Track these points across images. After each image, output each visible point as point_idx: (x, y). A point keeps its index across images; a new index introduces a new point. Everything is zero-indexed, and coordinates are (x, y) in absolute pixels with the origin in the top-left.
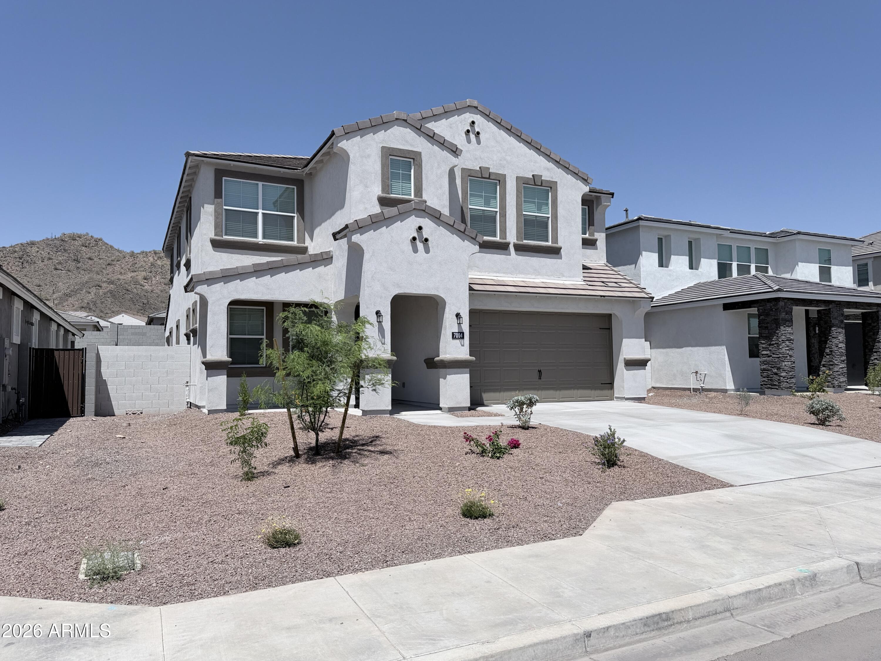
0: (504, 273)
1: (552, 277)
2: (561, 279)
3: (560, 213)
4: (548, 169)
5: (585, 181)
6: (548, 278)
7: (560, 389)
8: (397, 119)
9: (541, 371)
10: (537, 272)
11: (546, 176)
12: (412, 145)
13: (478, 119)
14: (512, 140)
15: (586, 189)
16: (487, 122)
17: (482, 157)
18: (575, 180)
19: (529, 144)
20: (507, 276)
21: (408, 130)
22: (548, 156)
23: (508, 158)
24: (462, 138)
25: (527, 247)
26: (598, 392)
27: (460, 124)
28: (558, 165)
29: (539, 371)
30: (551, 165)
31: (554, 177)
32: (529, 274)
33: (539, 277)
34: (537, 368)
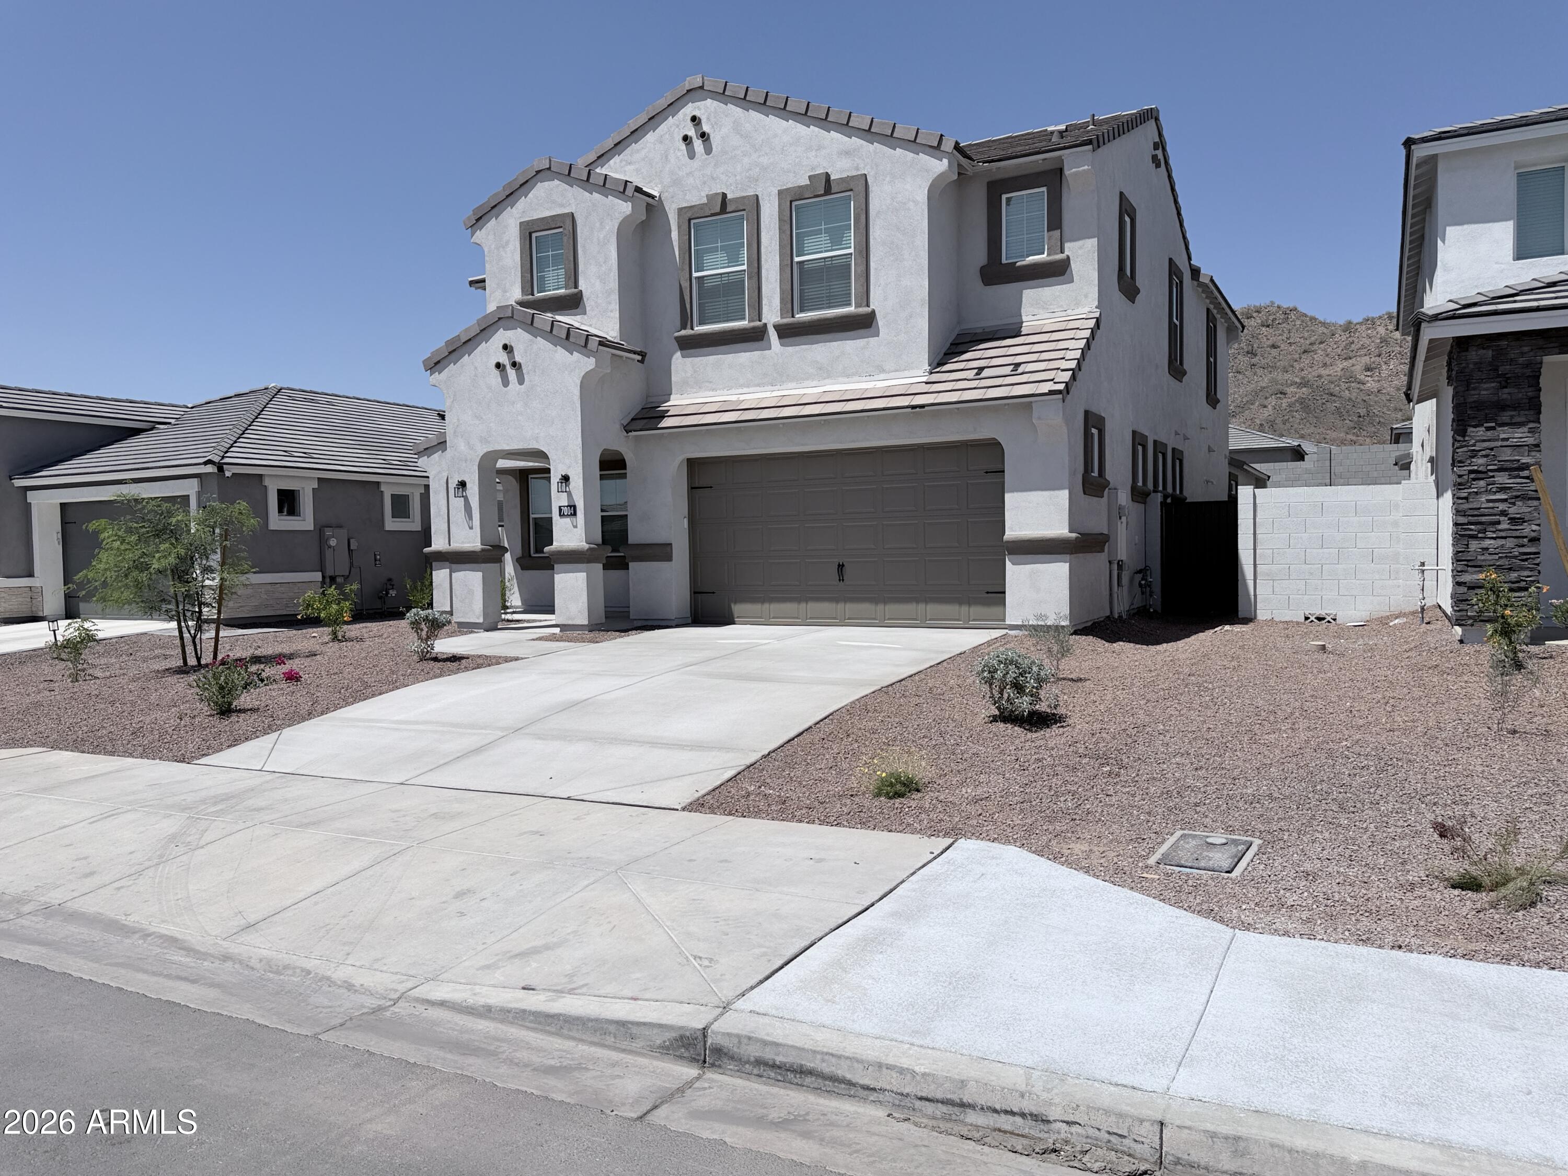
0: (758, 385)
1: (856, 378)
2: (876, 377)
3: (875, 239)
4: (847, 153)
5: (936, 149)
6: (846, 380)
7: (885, 601)
8: (538, 172)
9: (843, 565)
10: (825, 372)
11: (839, 170)
12: (562, 206)
13: (705, 108)
14: (774, 123)
15: (940, 166)
16: (724, 106)
17: (715, 176)
18: (912, 155)
19: (805, 116)
20: (762, 389)
21: (556, 182)
22: (846, 127)
23: (765, 160)
24: (679, 154)
25: (796, 328)
26: (976, 610)
27: (677, 129)
28: (869, 137)
29: (839, 565)
30: (856, 142)
31: (862, 166)
32: (807, 379)
33: (827, 381)
34: (837, 561)
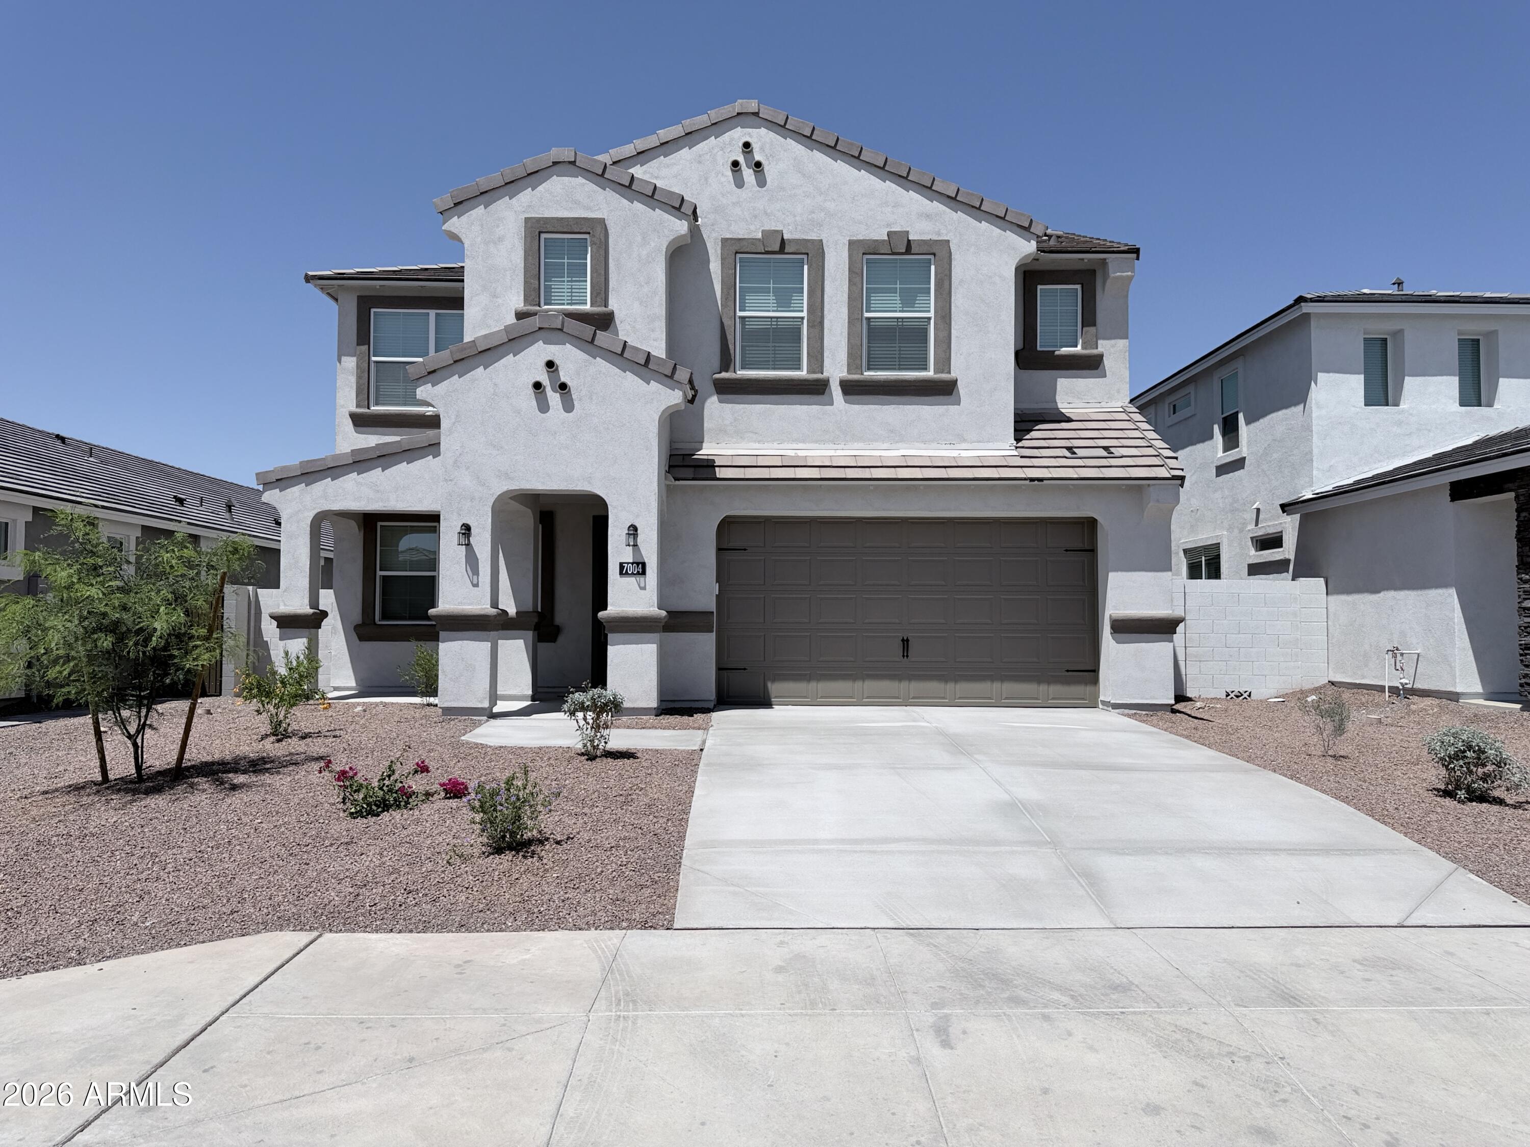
0: (816, 442)
1: (934, 445)
2: (958, 446)
3: (956, 306)
4: (928, 216)
5: (1025, 230)
6: (922, 445)
7: (956, 679)
8: (555, 163)
9: (908, 640)
10: (895, 436)
11: (919, 232)
12: (588, 208)
13: (760, 137)
14: (842, 168)
15: (1030, 247)
16: (783, 140)
17: (769, 211)
18: (998, 231)
19: (881, 170)
20: (822, 446)
21: (580, 180)
22: (928, 190)
23: (831, 206)
24: (723, 179)
25: (870, 386)
26: (1055, 689)
27: (721, 152)
28: (953, 203)
29: (903, 640)
30: (937, 207)
31: (944, 232)
32: (876, 441)
33: (899, 445)
34: (900, 635)
